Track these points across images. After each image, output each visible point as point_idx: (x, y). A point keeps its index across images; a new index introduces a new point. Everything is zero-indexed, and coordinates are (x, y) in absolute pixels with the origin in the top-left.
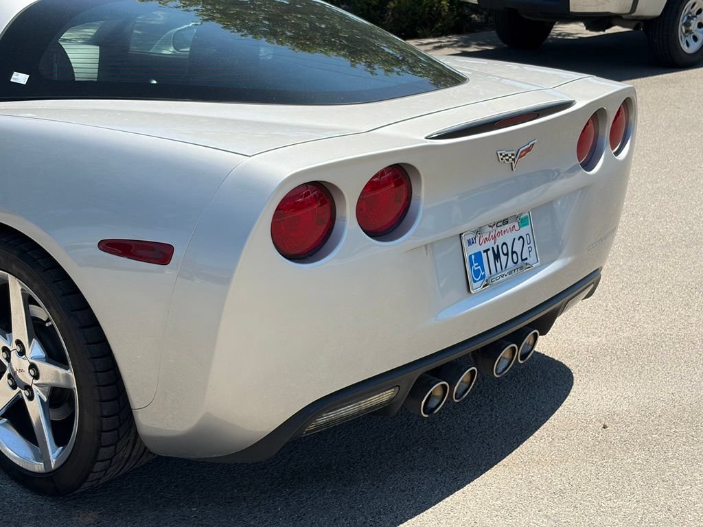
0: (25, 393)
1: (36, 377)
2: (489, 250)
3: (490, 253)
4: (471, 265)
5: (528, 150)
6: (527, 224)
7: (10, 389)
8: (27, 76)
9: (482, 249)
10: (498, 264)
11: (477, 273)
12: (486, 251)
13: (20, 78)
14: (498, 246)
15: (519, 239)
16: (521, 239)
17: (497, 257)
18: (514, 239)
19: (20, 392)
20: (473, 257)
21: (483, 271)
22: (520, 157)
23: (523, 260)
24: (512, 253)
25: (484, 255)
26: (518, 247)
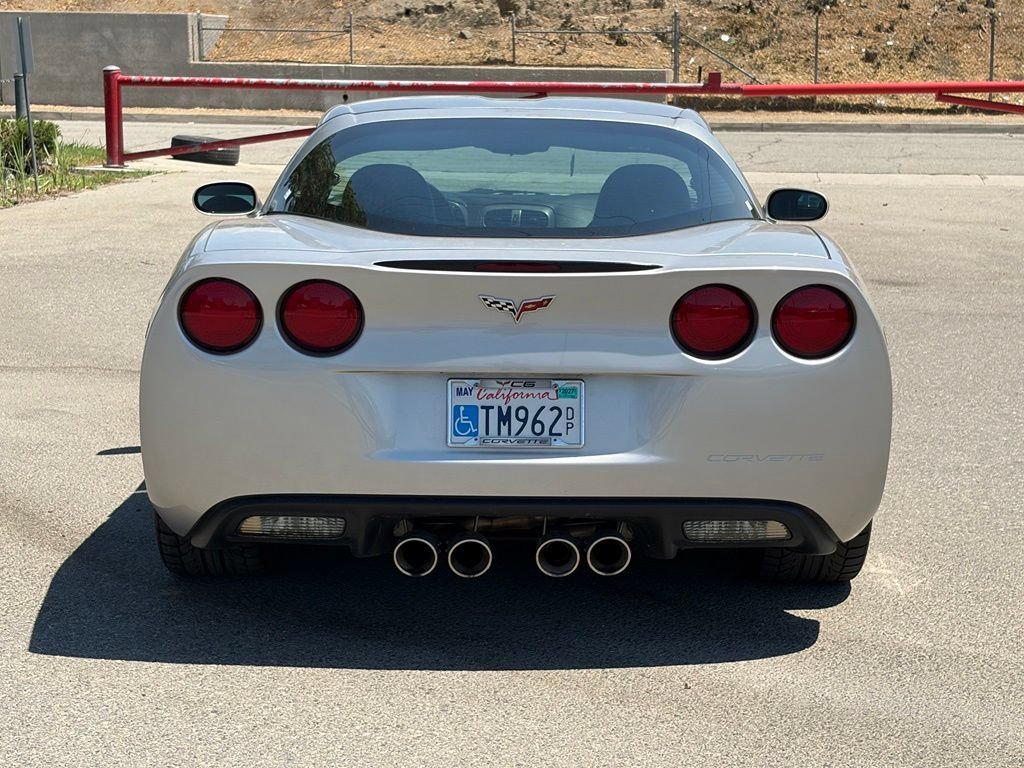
2: (492, 407)
3: (494, 411)
4: (457, 416)
5: (540, 304)
6: (574, 397)
9: (479, 404)
10: (504, 429)
11: (463, 427)
12: (487, 408)
14: (509, 408)
15: (552, 409)
16: (556, 412)
17: (504, 418)
18: (543, 408)
20: (462, 409)
21: (476, 426)
22: (525, 310)
23: (551, 434)
24: (535, 421)
25: (482, 413)
26: (547, 417)
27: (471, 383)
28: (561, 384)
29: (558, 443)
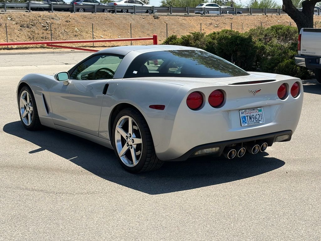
0: (130, 147)
1: (133, 142)
3: (248, 117)
4: (242, 119)
5: (259, 91)
6: (261, 111)
7: (127, 146)
8: (137, 72)
9: (246, 115)
10: (251, 120)
11: (244, 121)
12: (247, 116)
13: (135, 72)
14: (251, 115)
16: (259, 115)
17: (250, 118)
18: (256, 115)
19: (129, 147)
20: (243, 117)
21: (246, 121)
22: (256, 92)
23: (259, 120)
24: (256, 118)
25: (246, 117)
26: (258, 117)
27: (244, 111)
28: (259, 109)
29: (261, 122)
